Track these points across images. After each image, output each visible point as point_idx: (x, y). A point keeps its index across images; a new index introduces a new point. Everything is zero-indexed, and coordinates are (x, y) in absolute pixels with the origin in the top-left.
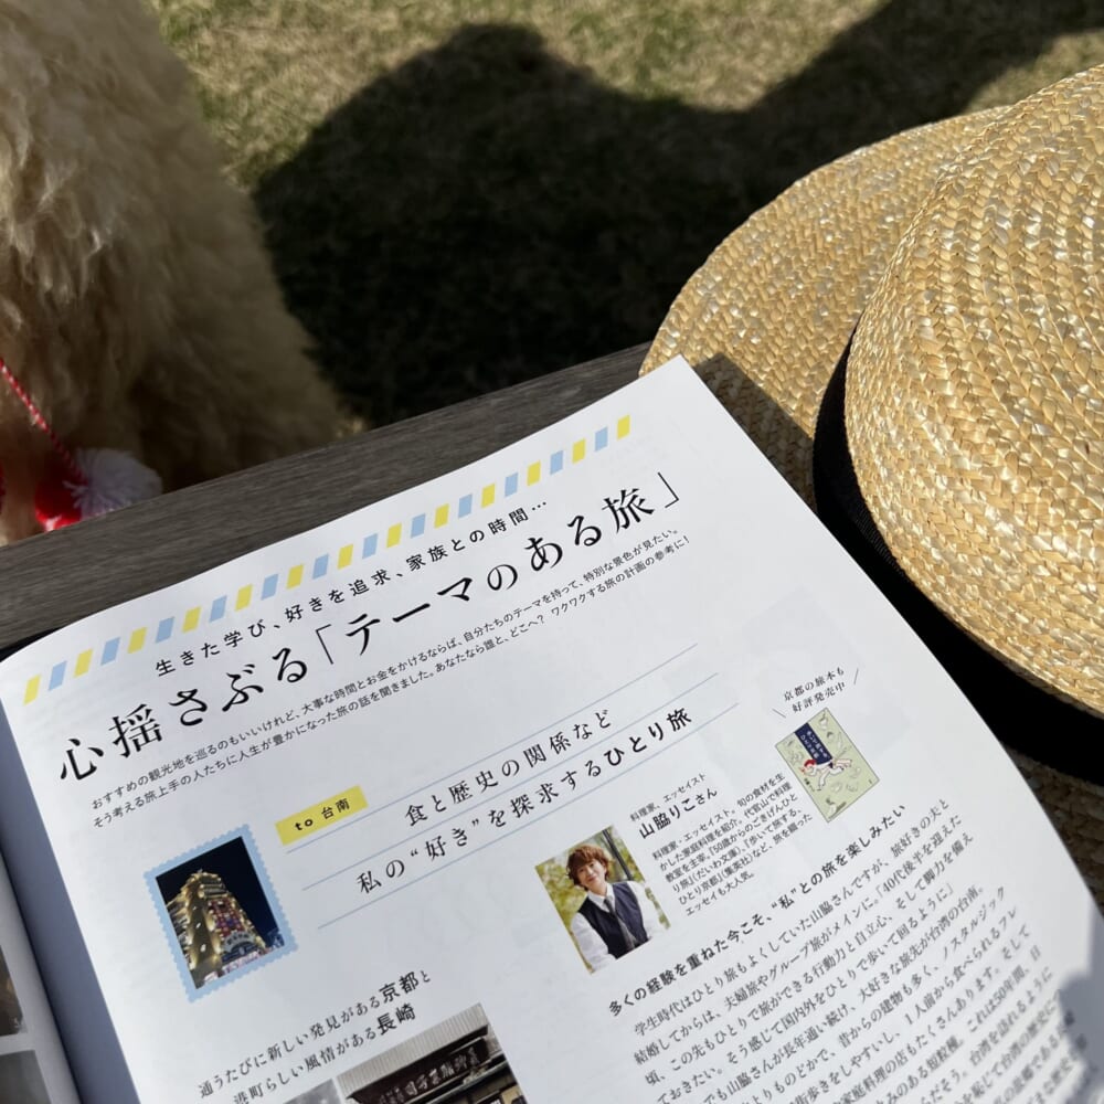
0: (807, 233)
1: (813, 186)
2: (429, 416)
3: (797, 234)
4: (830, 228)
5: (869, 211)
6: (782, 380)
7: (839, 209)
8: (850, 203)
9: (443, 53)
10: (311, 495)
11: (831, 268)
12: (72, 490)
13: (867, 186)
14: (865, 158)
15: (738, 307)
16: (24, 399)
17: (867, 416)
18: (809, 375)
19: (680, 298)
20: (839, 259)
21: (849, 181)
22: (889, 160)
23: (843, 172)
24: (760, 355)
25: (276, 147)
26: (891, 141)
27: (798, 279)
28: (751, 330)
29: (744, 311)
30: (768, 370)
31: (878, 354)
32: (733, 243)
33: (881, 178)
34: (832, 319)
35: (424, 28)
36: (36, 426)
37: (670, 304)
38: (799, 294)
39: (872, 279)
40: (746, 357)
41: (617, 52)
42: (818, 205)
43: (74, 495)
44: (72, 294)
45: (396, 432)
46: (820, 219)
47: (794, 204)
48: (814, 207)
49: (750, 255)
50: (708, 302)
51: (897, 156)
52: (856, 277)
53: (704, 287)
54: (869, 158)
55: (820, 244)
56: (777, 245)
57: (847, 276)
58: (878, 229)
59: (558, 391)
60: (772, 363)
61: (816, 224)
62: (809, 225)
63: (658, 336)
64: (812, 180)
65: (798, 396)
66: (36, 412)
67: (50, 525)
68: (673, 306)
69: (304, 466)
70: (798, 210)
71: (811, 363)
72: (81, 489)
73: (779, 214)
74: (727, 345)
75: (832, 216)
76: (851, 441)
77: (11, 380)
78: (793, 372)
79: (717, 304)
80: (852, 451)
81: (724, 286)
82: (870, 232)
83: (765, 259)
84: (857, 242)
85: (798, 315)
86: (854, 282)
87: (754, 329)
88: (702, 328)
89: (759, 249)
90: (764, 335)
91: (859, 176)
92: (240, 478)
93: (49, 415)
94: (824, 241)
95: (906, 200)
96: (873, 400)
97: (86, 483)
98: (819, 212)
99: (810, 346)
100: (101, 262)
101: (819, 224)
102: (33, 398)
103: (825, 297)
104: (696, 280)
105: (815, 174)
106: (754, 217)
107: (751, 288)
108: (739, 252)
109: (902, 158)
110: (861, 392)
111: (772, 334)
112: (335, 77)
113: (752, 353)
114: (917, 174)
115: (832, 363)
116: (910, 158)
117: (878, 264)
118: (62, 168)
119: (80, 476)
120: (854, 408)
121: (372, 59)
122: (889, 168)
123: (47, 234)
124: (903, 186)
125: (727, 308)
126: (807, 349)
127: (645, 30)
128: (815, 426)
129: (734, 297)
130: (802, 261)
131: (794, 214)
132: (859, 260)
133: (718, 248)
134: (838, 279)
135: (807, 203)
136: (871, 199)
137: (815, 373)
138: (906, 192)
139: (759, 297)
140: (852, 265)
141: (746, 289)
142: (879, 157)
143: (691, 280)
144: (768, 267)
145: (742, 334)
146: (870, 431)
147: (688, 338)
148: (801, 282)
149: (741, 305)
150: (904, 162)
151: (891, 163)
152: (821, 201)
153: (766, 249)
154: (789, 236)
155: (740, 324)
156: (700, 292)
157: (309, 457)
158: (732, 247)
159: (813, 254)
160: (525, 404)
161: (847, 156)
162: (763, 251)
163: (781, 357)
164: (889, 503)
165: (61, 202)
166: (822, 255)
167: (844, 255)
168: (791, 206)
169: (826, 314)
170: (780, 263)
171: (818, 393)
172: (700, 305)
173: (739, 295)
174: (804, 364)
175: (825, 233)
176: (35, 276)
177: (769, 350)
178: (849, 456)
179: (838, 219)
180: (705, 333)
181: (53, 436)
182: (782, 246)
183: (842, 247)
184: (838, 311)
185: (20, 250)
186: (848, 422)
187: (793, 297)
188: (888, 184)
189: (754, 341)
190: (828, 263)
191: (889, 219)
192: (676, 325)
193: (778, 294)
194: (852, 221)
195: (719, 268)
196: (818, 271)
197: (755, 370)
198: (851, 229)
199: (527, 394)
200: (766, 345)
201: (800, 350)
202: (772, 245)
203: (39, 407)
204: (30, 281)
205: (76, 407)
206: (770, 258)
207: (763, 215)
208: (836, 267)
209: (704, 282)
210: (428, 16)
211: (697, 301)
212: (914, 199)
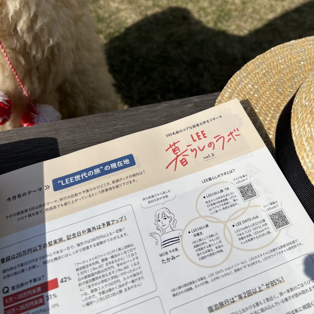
0: (275, 64)
1: (277, 50)
2: (142, 107)
3: (271, 64)
4: (282, 63)
5: (295, 60)
6: (265, 110)
7: (286, 58)
8: (289, 56)
9: (163, 13)
10: (99, 128)
11: (282, 76)
12: (33, 116)
13: (295, 52)
14: (295, 44)
15: (251, 84)
16: (22, 86)
17: (302, 127)
18: (274, 109)
19: (232, 79)
20: (285, 73)
21: (289, 50)
22: (302, 45)
23: (287, 47)
24: (257, 101)
25: (116, 32)
26: (303, 39)
27: (271, 78)
28: (255, 92)
29: (253, 85)
30: (260, 106)
31: (309, 105)
32: (250, 64)
33: (300, 50)
34: (282, 92)
35: (159, 6)
36: (25, 95)
37: (228, 80)
38: (272, 82)
39: (296, 81)
40: (253, 100)
41: (209, 18)
42: (279, 56)
43: (33, 117)
44: (41, 57)
45: (131, 111)
46: (279, 60)
47: (271, 55)
48: (277, 56)
49: (256, 68)
50: (241, 81)
51: (305, 44)
52: (291, 79)
53: (240, 76)
54: (296, 44)
55: (279, 68)
56: (265, 66)
57: (287, 79)
58: (298, 66)
59: (186, 104)
60: (261, 103)
61: (278, 61)
62: (276, 61)
63: (223, 90)
64: (277, 48)
65: (270, 115)
66: (25, 91)
67: (25, 125)
68: (229, 81)
69: (99, 118)
70: (272, 57)
71: (275, 105)
72: (36, 116)
73: (266, 57)
74: (246, 96)
75: (283, 59)
76: (293, 135)
77: (19, 80)
78: (268, 107)
79: (244, 82)
80: (294, 138)
81: (246, 77)
82: (296, 66)
83: (261, 70)
84: (291, 68)
85: (271, 89)
86: (290, 81)
87: (256, 92)
88: (238, 89)
89: (259, 67)
90: (259, 94)
91: (292, 49)
92: (77, 120)
93: (29, 92)
94: (280, 67)
95: (308, 57)
96: (305, 121)
97: (38, 114)
98: (279, 58)
99: (275, 100)
100: (52, 49)
101: (279, 62)
102: (25, 87)
103: (280, 84)
104: (238, 74)
105: (278, 46)
106: (258, 57)
107: (255, 79)
108: (252, 67)
109: (307, 45)
110: (299, 118)
111: (262, 94)
112: (134, 16)
113: (255, 99)
114: (312, 50)
115: (282, 106)
116: (309, 45)
117: (298, 76)
118: (44, 19)
119: (36, 111)
120: (296, 123)
121: (144, 13)
122: (302, 47)
123: (36, 38)
124: (307, 53)
125: (247, 84)
126: (274, 101)
127: (217, 13)
128: (276, 127)
129: (250, 81)
130: (273, 72)
131: (271, 58)
132: (292, 74)
133: (245, 65)
134: (284, 79)
135: (275, 55)
136: (296, 56)
137: (276, 109)
138: (308, 55)
139: (258, 82)
140: (289, 76)
141: (254, 79)
142: (299, 44)
143: (236, 74)
144: (262, 73)
145: (252, 93)
146: (303, 133)
147: (233, 92)
148: (272, 79)
149: (252, 83)
150: (307, 46)
151: (303, 46)
152: (280, 55)
153: (261, 67)
154: (269, 64)
155: (251, 90)
156: (238, 78)
157: (102, 115)
158: (250, 65)
159: (276, 71)
160: (174, 107)
161: (289, 42)
162: (260, 68)
163: (265, 102)
164: (309, 160)
165: (42, 29)
166: (279, 71)
167: (287, 72)
168: (270, 55)
169: (280, 90)
170: (266, 72)
171: (277, 115)
172: (238, 82)
173: (252, 81)
174: (272, 105)
175: (280, 65)
176: (31, 50)
177: (261, 99)
178: (292, 140)
179: (285, 61)
180: (239, 91)
181: (29, 99)
182: (266, 67)
183: (286, 69)
184: (284, 90)
185: (27, 41)
186: (292, 128)
187: (269, 83)
188: (302, 52)
189: (256, 96)
190: (281, 74)
191: (302, 63)
192: (230, 87)
193: (264, 82)
194: (290, 62)
195: (245, 71)
196: (278, 76)
197: (256, 105)
198: (289, 64)
199: (175, 104)
200: (260, 97)
201: (271, 101)
202: (263, 66)
203: (26, 89)
204: (29, 51)
205: (38, 91)
206: (262, 70)
207: (261, 57)
208: (284, 76)
209: (240, 75)
210: (160, 3)
211: (237, 81)
212: (310, 58)
